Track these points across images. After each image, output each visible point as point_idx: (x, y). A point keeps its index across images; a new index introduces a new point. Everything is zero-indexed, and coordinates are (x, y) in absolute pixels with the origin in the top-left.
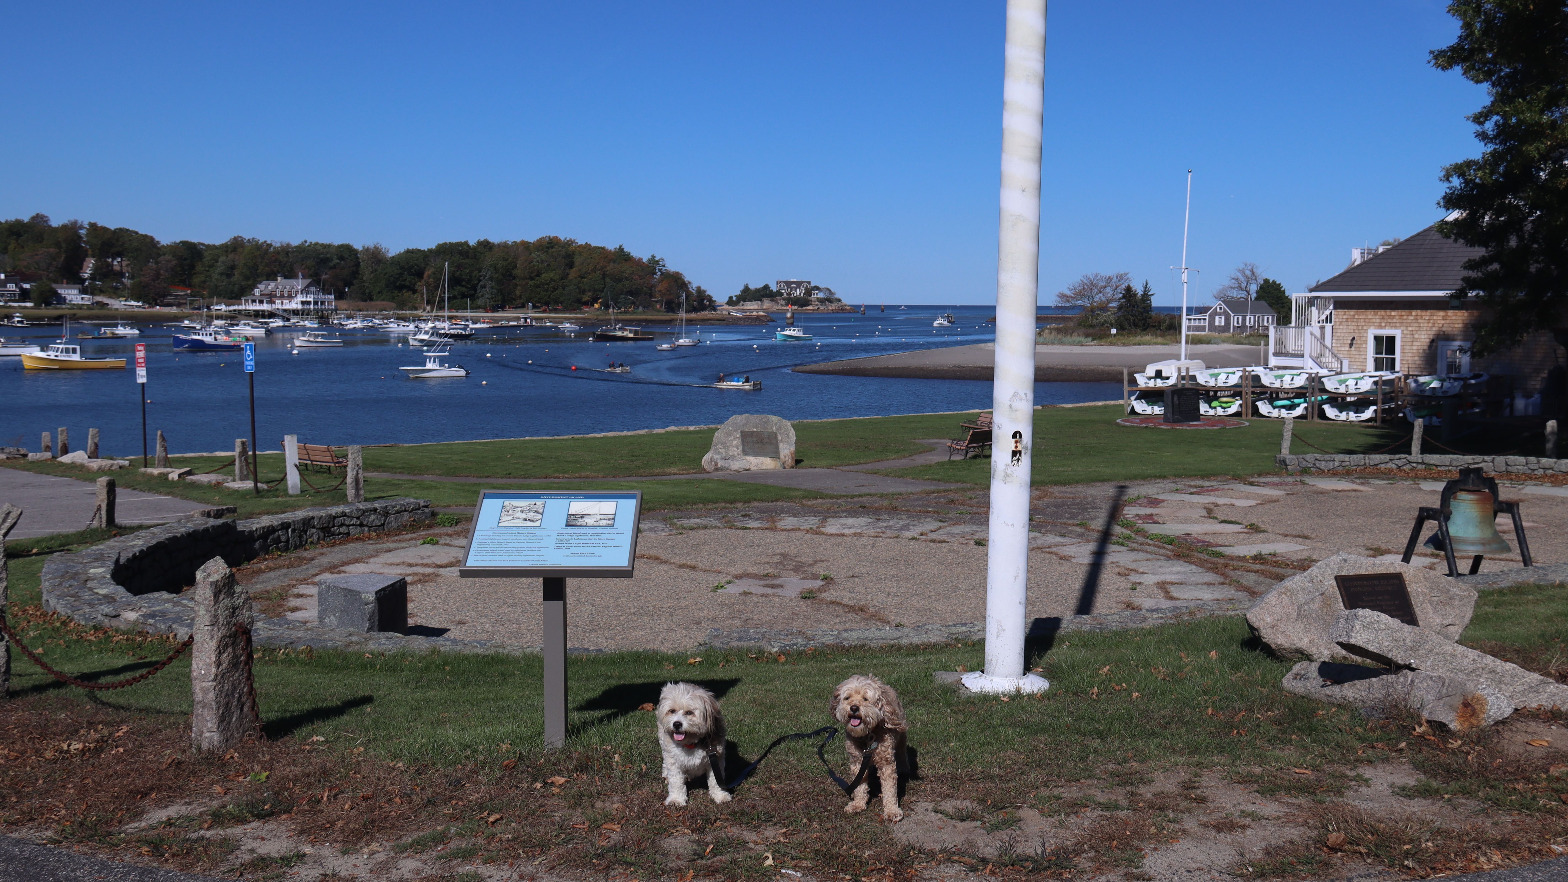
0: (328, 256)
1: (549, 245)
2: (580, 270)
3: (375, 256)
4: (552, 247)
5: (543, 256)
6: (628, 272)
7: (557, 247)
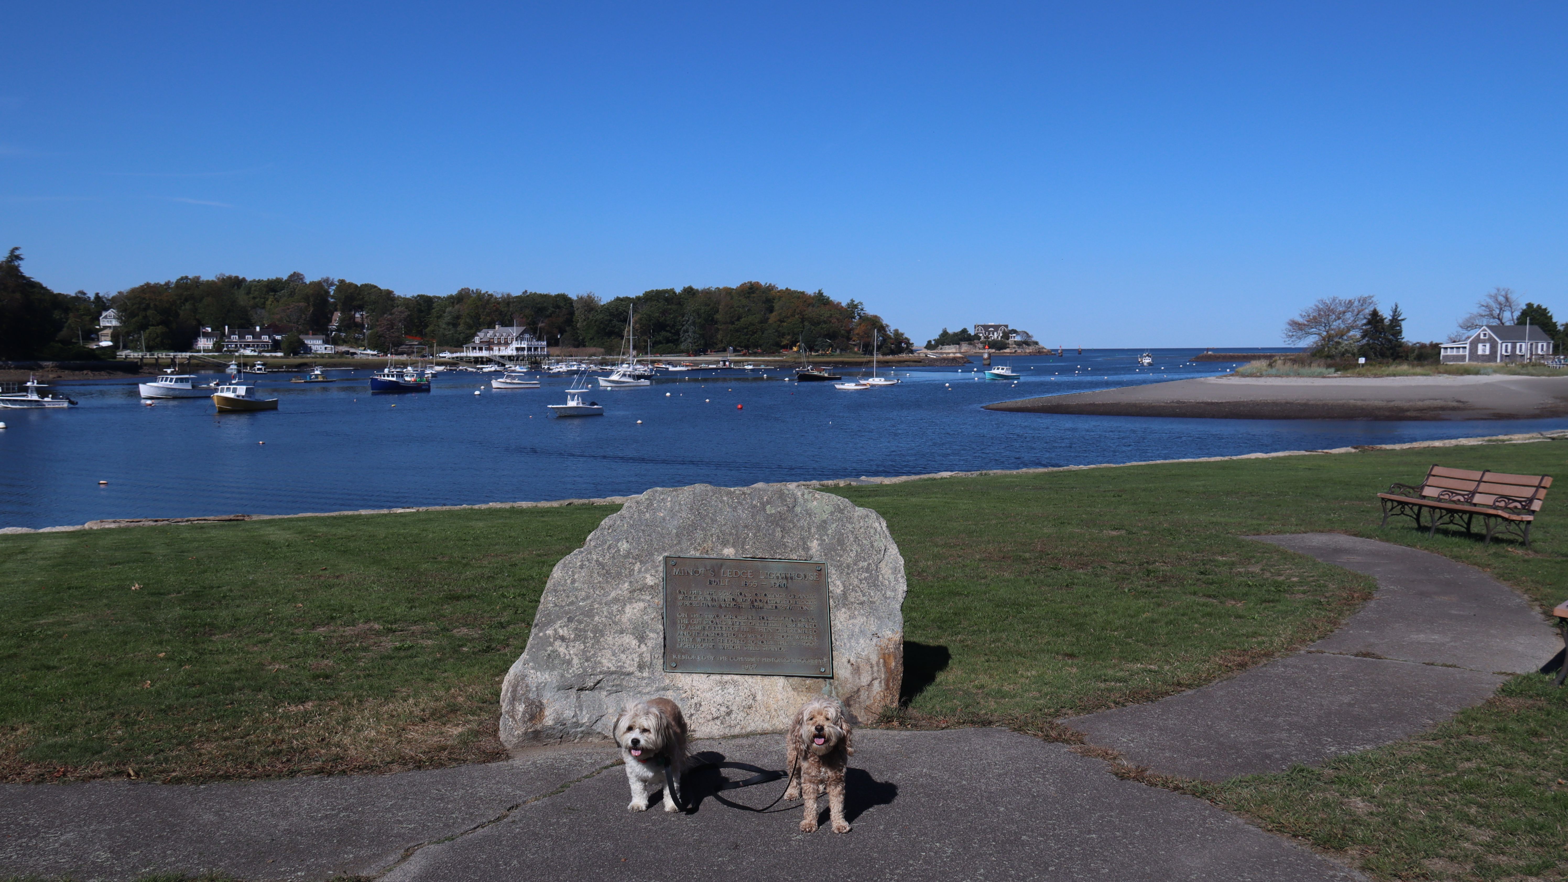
0: (545, 304)
1: (751, 290)
2: (780, 314)
3: (589, 304)
4: (753, 292)
6: (826, 315)
7: (757, 292)
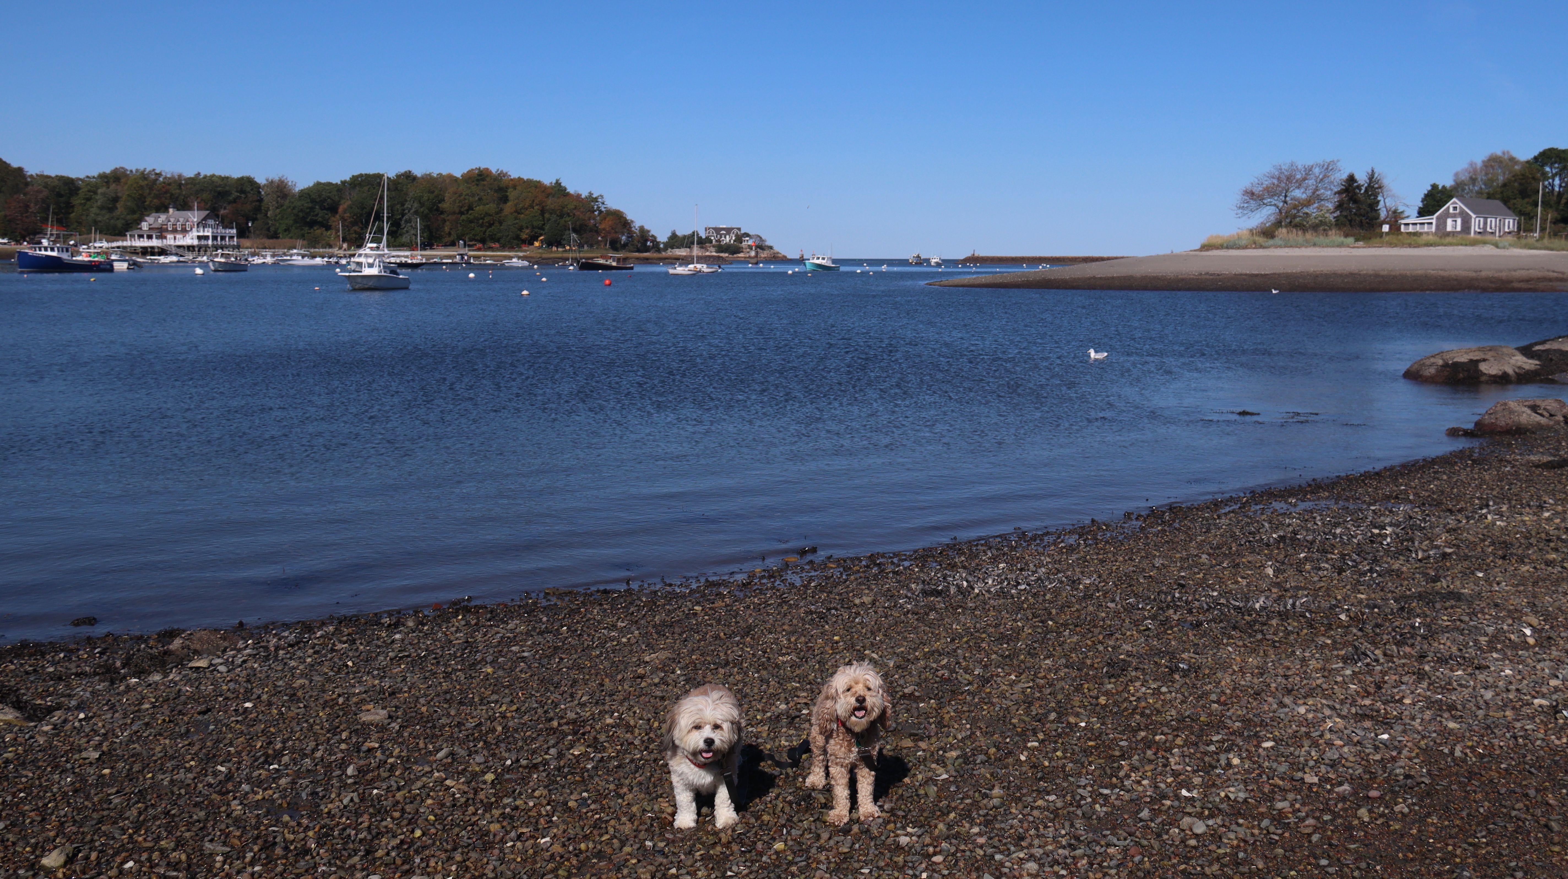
0: (227, 188)
1: (480, 177)
2: (516, 205)
3: (280, 189)
5: (474, 188)
6: (567, 208)
7: (488, 179)
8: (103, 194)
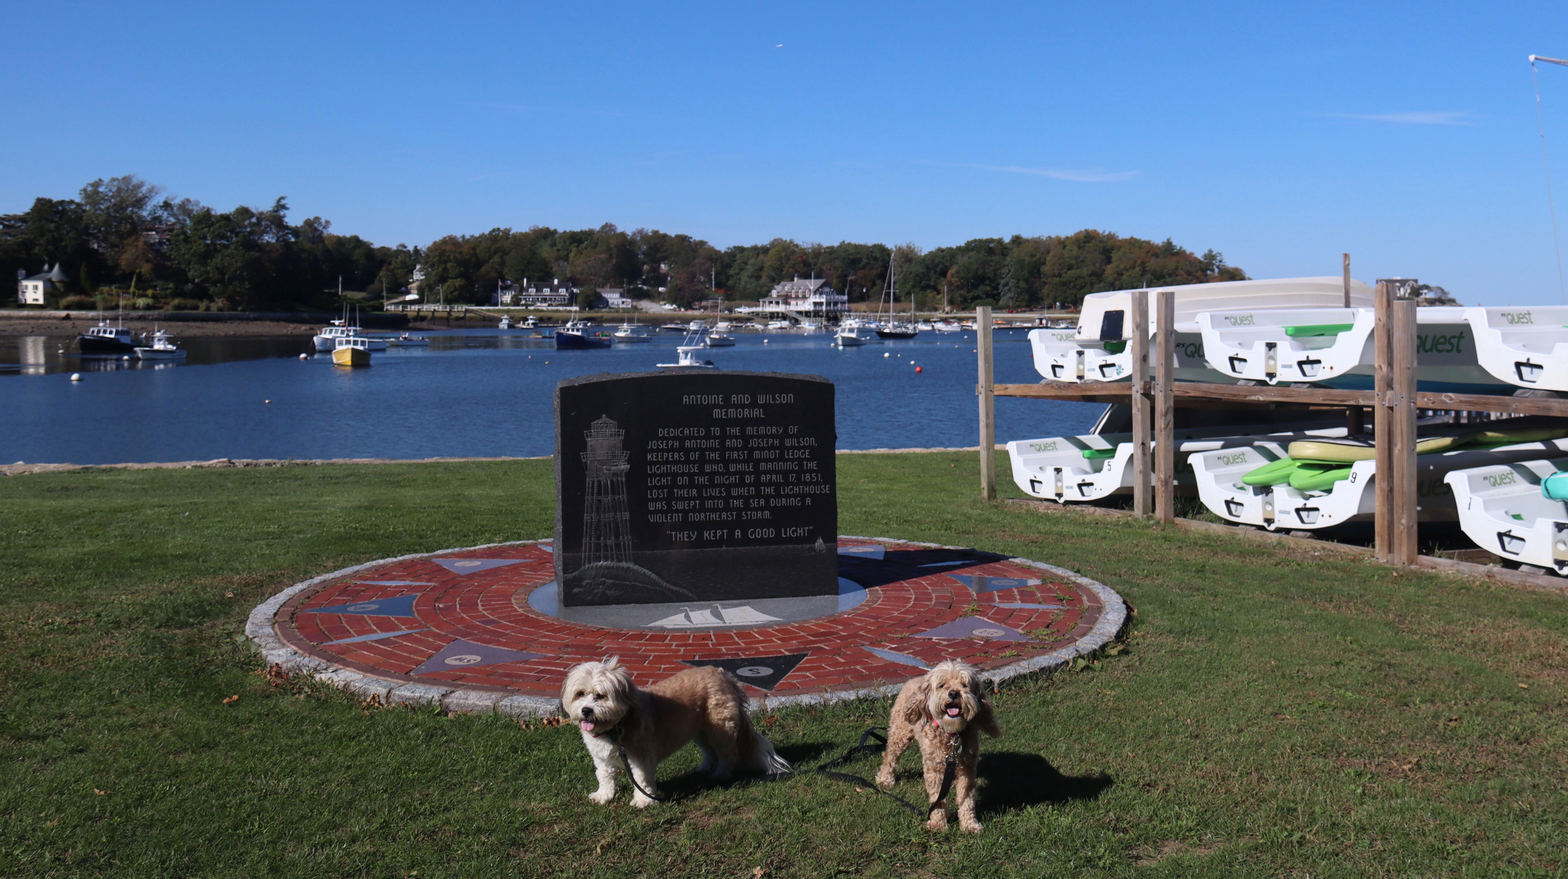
1: (1088, 238)
3: (907, 255)
4: (1089, 242)
5: (1077, 252)
7: (1094, 242)
8: (752, 265)
